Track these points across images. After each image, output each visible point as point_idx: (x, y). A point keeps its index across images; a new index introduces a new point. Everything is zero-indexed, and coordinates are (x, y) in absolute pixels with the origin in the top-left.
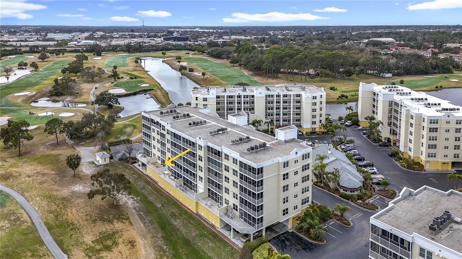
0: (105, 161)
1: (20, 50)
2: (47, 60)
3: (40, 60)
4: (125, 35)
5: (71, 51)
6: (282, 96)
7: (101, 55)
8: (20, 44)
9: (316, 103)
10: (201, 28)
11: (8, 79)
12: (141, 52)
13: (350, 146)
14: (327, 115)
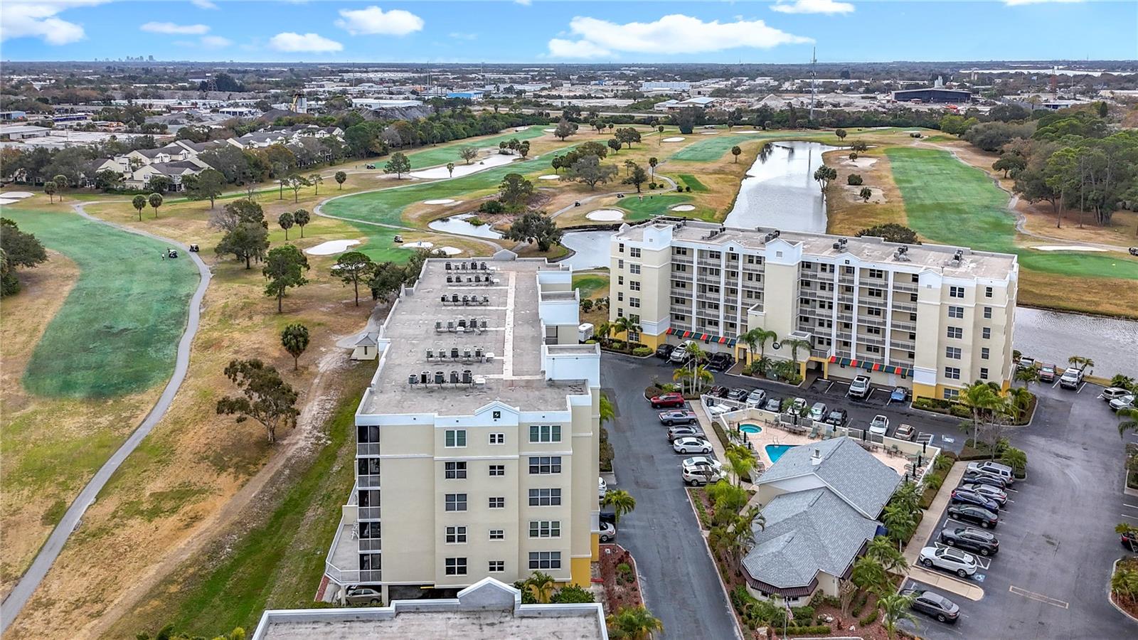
0: (366, 353)
1: (548, 115)
2: (570, 137)
3: (558, 138)
4: (809, 85)
5: (640, 120)
6: (857, 272)
7: (691, 133)
8: (570, 103)
9: (961, 310)
10: (1070, 65)
11: (451, 171)
12: (793, 127)
13: (997, 472)
14: (1081, 362)
